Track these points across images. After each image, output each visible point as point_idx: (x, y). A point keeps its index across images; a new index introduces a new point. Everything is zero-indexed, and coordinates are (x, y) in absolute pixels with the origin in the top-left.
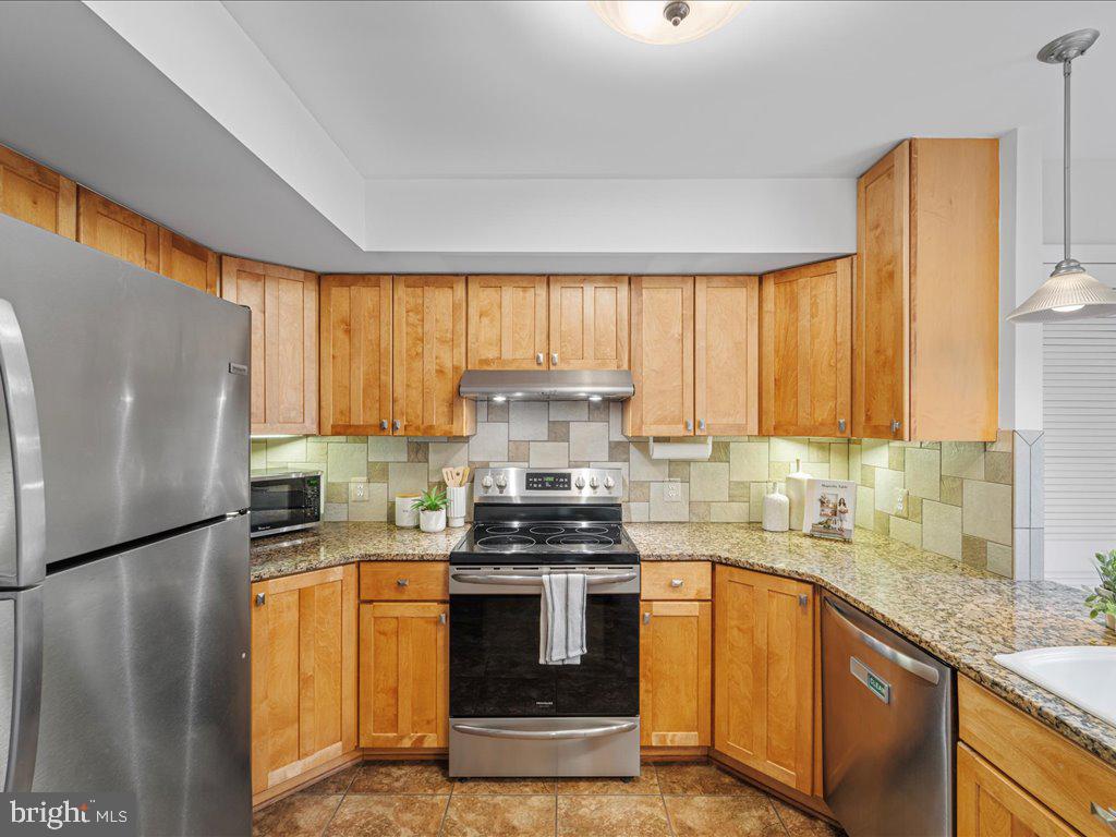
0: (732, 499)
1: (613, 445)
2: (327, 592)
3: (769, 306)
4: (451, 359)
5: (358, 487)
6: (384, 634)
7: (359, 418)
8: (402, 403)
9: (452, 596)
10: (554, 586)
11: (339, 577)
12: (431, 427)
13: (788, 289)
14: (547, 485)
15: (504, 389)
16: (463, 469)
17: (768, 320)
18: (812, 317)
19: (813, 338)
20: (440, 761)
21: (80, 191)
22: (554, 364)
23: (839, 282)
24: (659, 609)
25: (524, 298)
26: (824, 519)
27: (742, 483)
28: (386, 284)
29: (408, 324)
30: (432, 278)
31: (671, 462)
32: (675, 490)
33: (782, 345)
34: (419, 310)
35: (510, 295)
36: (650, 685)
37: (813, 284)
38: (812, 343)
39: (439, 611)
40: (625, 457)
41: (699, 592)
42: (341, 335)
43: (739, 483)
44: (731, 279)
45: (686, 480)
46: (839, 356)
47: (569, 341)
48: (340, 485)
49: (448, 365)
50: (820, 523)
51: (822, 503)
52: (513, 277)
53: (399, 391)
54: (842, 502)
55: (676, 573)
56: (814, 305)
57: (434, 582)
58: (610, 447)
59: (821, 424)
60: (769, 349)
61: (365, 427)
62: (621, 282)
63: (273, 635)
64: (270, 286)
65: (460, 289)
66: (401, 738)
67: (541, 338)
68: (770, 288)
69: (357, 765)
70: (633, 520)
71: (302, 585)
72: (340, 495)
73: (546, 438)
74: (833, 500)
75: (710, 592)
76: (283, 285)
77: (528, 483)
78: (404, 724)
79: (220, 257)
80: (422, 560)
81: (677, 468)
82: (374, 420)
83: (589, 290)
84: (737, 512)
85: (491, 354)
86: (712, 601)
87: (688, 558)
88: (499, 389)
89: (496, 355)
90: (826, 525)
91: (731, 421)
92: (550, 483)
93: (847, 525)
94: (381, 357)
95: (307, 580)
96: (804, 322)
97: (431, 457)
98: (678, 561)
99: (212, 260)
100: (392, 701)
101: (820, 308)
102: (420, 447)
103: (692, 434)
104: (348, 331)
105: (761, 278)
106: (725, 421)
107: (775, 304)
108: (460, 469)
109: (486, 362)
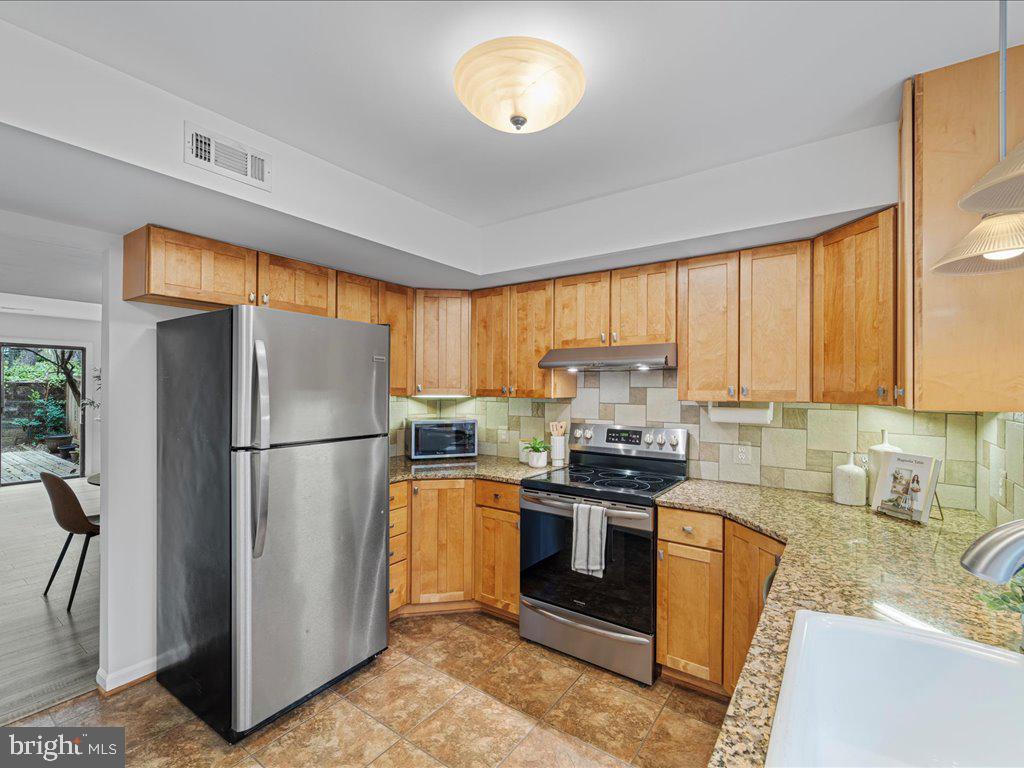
0: (810, 467)
1: (684, 408)
2: (455, 494)
3: (820, 269)
4: (545, 342)
5: (503, 433)
6: (488, 528)
7: (491, 385)
8: (515, 374)
9: (522, 509)
10: (580, 512)
11: (463, 486)
12: (532, 391)
13: (836, 250)
14: (623, 439)
15: (576, 362)
16: (566, 424)
17: (819, 283)
18: (857, 277)
19: (857, 301)
20: (514, 624)
21: (338, 273)
22: (615, 341)
23: (881, 236)
24: (672, 549)
25: (593, 291)
26: (895, 496)
27: (823, 452)
28: (507, 292)
29: (518, 318)
30: (533, 284)
31: (740, 426)
32: (746, 453)
33: (831, 308)
34: (523, 308)
35: (582, 290)
36: (665, 613)
37: (858, 242)
38: (857, 305)
39: (517, 518)
40: (694, 420)
41: (710, 542)
42: (482, 330)
43: (818, 451)
44: (778, 248)
45: (757, 445)
46: (881, 317)
47: (627, 322)
48: (493, 430)
49: (542, 345)
50: (890, 501)
51: (895, 478)
52: (587, 276)
53: (514, 365)
54: (916, 480)
55: (690, 521)
56: (859, 263)
57: (515, 499)
58: (682, 411)
59: (866, 391)
60: (819, 313)
61: (494, 390)
62: (670, 267)
63: (423, 514)
64: (443, 303)
65: (550, 289)
66: (497, 601)
67: (604, 321)
68: (820, 250)
69: (476, 613)
70: (703, 477)
71: (440, 487)
72: (491, 437)
73: (627, 401)
74: (906, 476)
75: (721, 544)
76: (450, 301)
77: (608, 436)
78: (499, 591)
79: (415, 290)
80: (507, 483)
81: (748, 433)
82: (498, 387)
83: (643, 279)
84: (815, 481)
85: (569, 337)
86: (723, 551)
87: (698, 509)
88: (573, 363)
89: (574, 336)
90: (896, 503)
91: (778, 387)
92: (625, 438)
93: (917, 505)
94: (502, 342)
95: (443, 485)
96: (849, 282)
97: (547, 413)
98: (689, 510)
99: (410, 293)
100: (492, 575)
101: (864, 267)
102: (540, 405)
103: (736, 400)
104: (485, 327)
105: (813, 241)
106: (771, 388)
107: (825, 268)
108: (563, 424)
109: (566, 342)
